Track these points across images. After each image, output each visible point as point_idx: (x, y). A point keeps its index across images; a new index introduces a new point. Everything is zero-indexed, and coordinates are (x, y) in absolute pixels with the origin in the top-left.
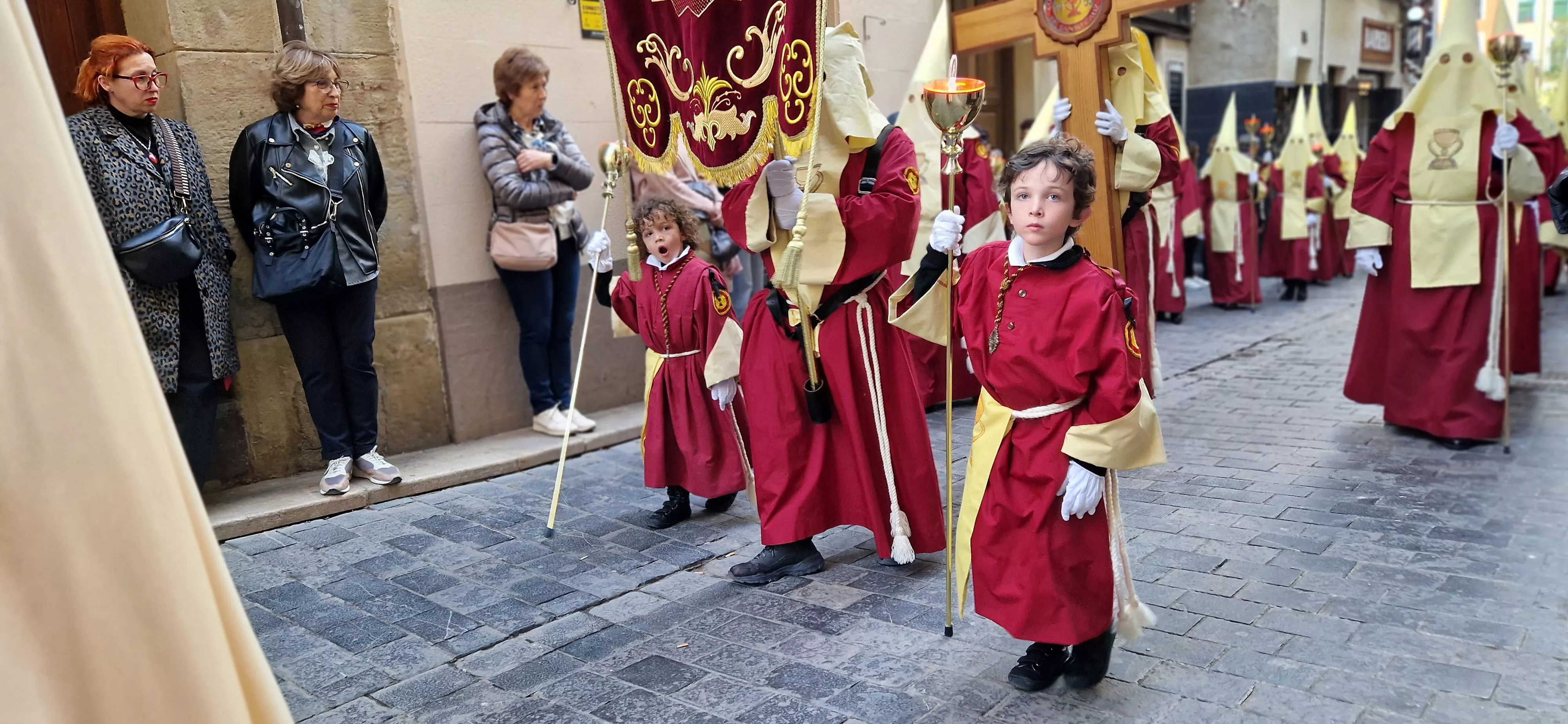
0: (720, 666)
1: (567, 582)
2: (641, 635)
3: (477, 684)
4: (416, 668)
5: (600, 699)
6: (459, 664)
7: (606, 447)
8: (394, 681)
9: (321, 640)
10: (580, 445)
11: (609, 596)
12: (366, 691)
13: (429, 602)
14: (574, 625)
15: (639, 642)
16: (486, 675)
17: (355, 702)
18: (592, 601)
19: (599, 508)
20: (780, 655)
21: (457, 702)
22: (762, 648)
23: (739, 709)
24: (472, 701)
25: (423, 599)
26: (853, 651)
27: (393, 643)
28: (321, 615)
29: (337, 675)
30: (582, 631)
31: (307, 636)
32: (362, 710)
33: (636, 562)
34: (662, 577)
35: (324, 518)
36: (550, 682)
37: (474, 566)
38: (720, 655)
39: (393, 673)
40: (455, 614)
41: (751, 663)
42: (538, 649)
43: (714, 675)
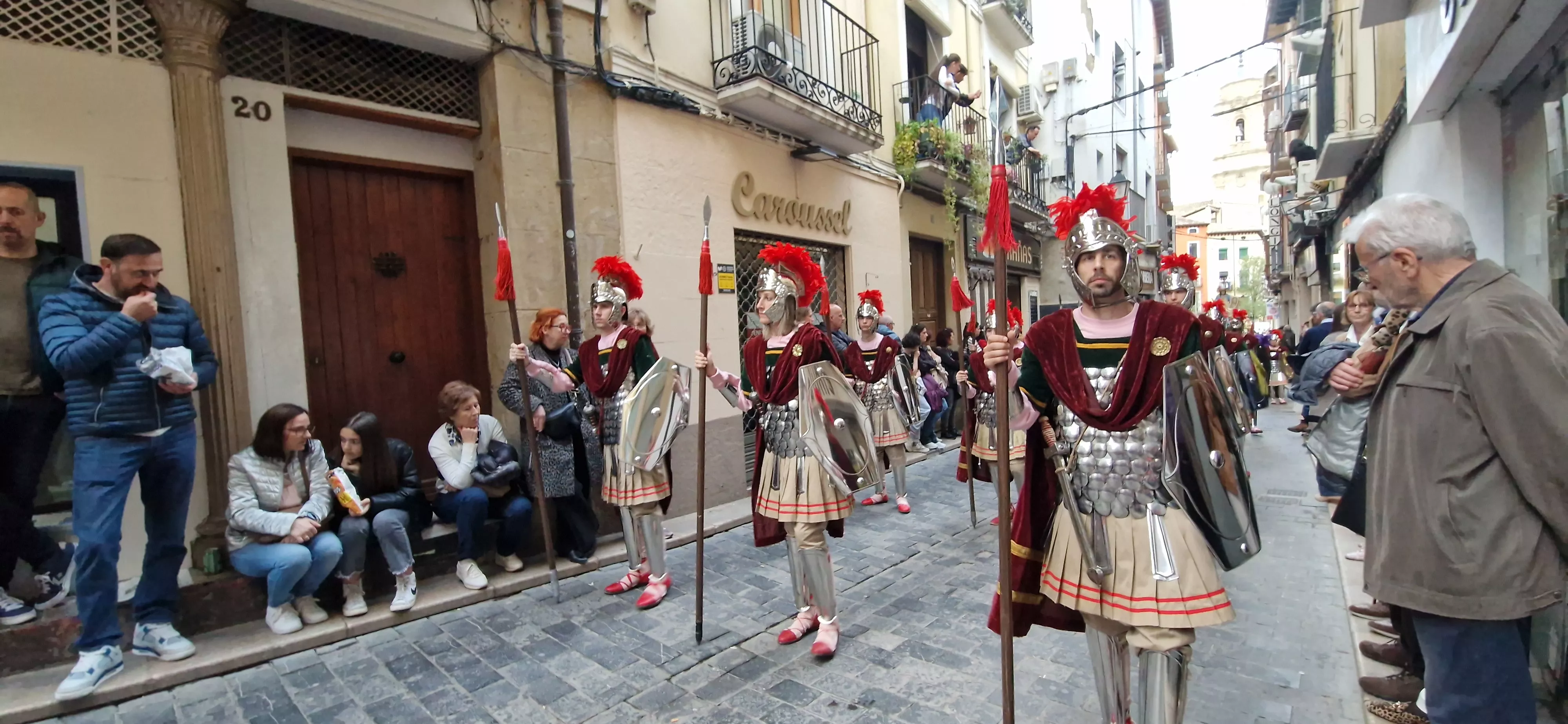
0: (828, 689)
1: (726, 626)
2: (775, 664)
3: (687, 695)
4: (650, 683)
5: (763, 709)
6: (674, 680)
7: (727, 531)
8: (638, 692)
9: (590, 662)
10: (712, 529)
11: (750, 635)
12: (624, 698)
13: (647, 638)
14: (734, 655)
15: (776, 669)
16: (691, 689)
17: (619, 705)
18: (741, 639)
19: (731, 573)
20: (863, 682)
21: (678, 707)
22: (851, 676)
23: (847, 719)
24: (686, 707)
25: (643, 635)
26: (905, 681)
27: (632, 666)
28: (587, 644)
29: (605, 687)
30: (739, 661)
31: (583, 659)
32: (624, 711)
33: (761, 613)
34: (778, 623)
35: (574, 576)
36: (729, 696)
37: (668, 613)
38: (826, 680)
39: (637, 686)
40: (664, 646)
41: (847, 687)
42: (717, 672)
43: (825, 696)
